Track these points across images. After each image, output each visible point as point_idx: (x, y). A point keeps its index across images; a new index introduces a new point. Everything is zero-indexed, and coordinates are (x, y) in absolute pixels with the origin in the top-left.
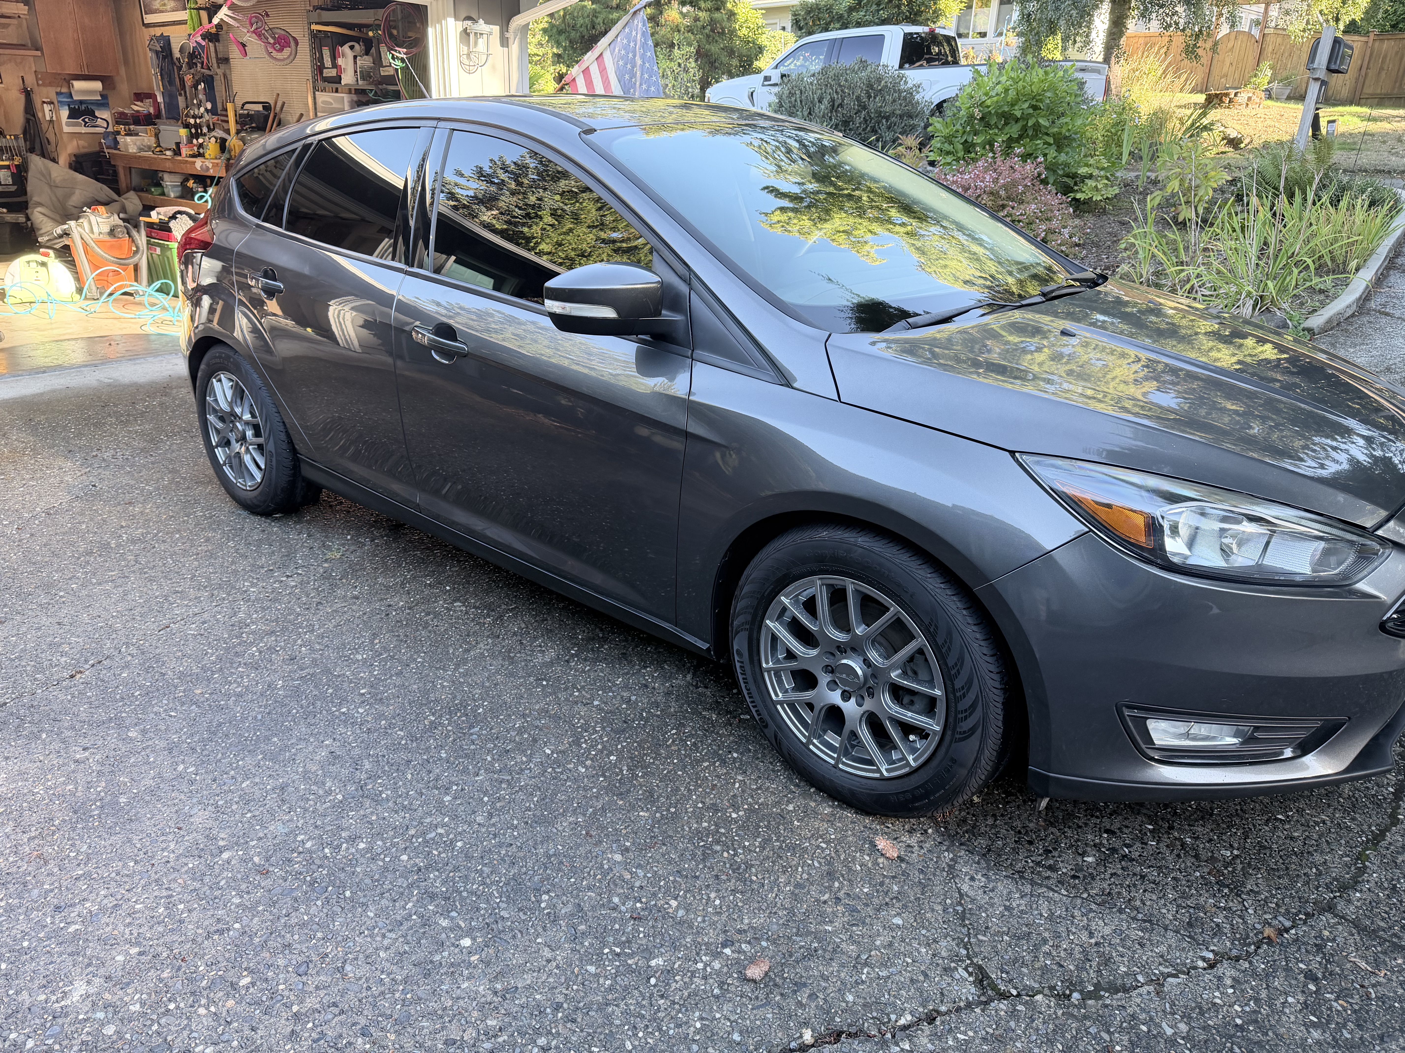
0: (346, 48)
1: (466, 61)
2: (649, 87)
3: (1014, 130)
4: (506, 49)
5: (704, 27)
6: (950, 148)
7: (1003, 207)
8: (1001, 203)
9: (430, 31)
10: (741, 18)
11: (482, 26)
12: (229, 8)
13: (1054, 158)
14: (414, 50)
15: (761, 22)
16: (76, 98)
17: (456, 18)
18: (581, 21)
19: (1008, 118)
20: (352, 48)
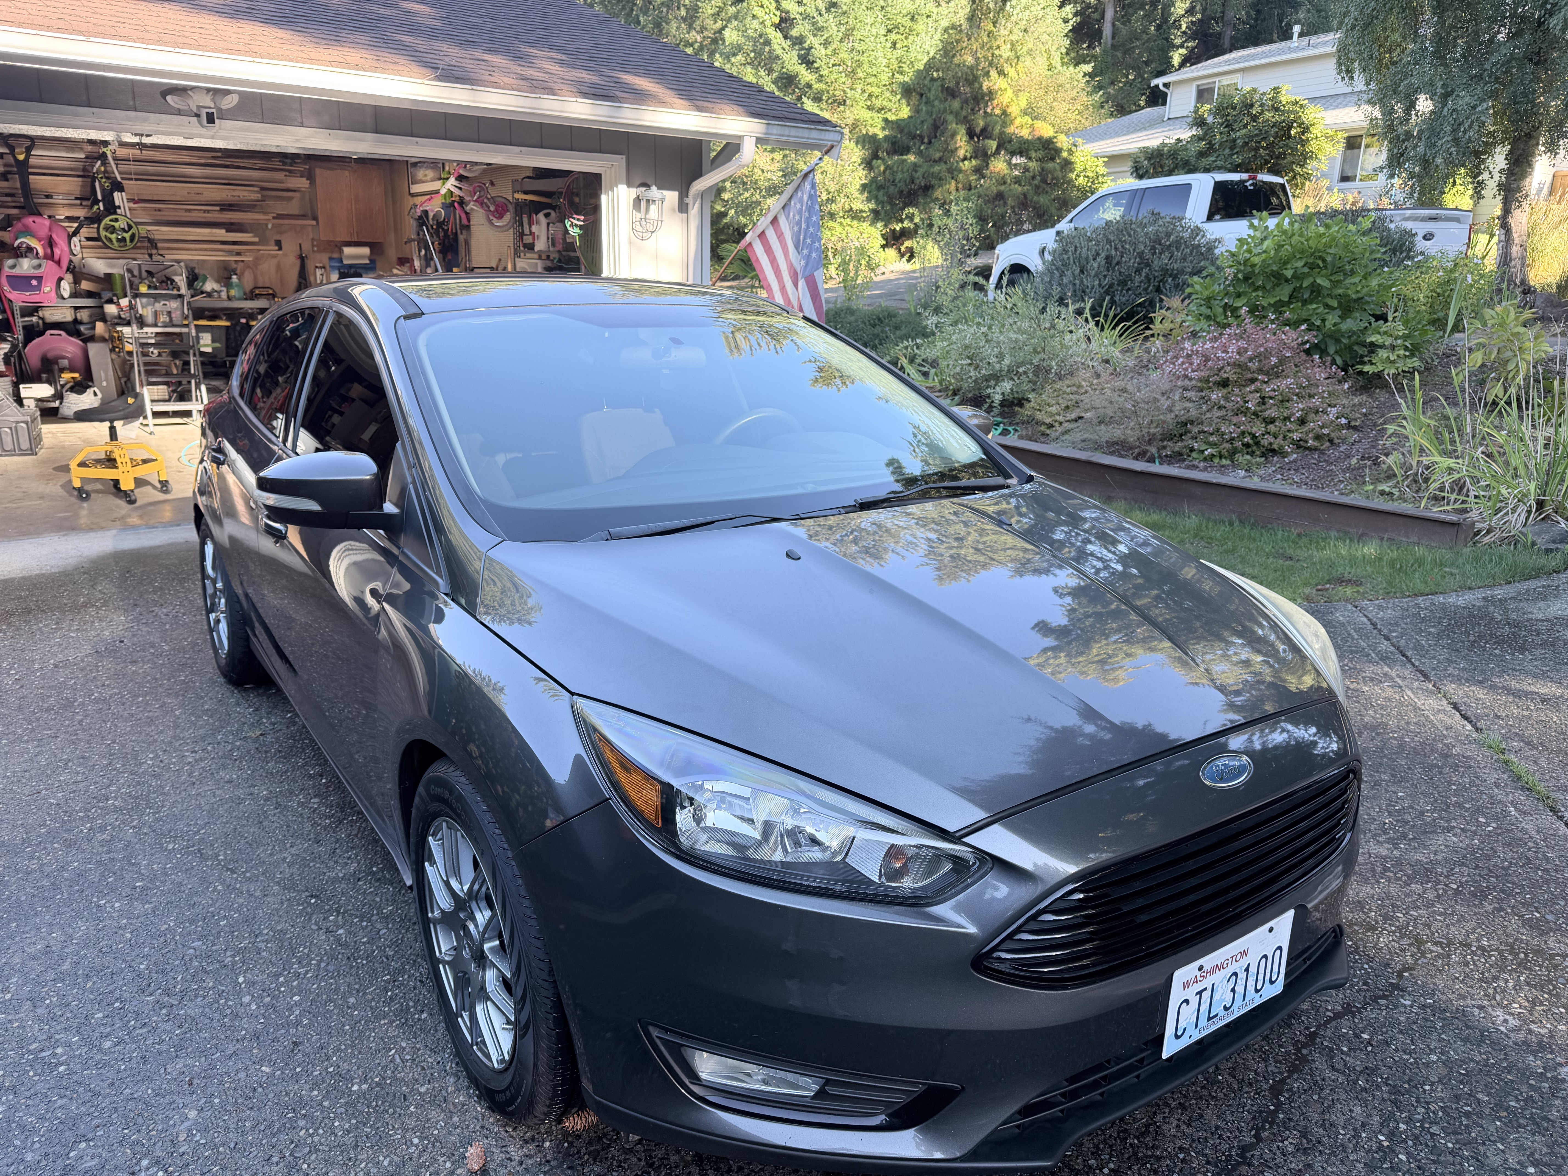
0: (541, 216)
1: (639, 228)
2: (810, 252)
3: (1284, 293)
4: (685, 215)
5: (1033, 178)
6: (1208, 312)
7: (1253, 381)
8: (1249, 376)
9: (604, 198)
10: (1079, 167)
11: (655, 192)
12: (456, 179)
13: (1335, 325)
14: (591, 218)
15: (1102, 170)
16: (345, 262)
17: (629, 184)
18: (899, 176)
19: (1278, 278)
20: (547, 215)
